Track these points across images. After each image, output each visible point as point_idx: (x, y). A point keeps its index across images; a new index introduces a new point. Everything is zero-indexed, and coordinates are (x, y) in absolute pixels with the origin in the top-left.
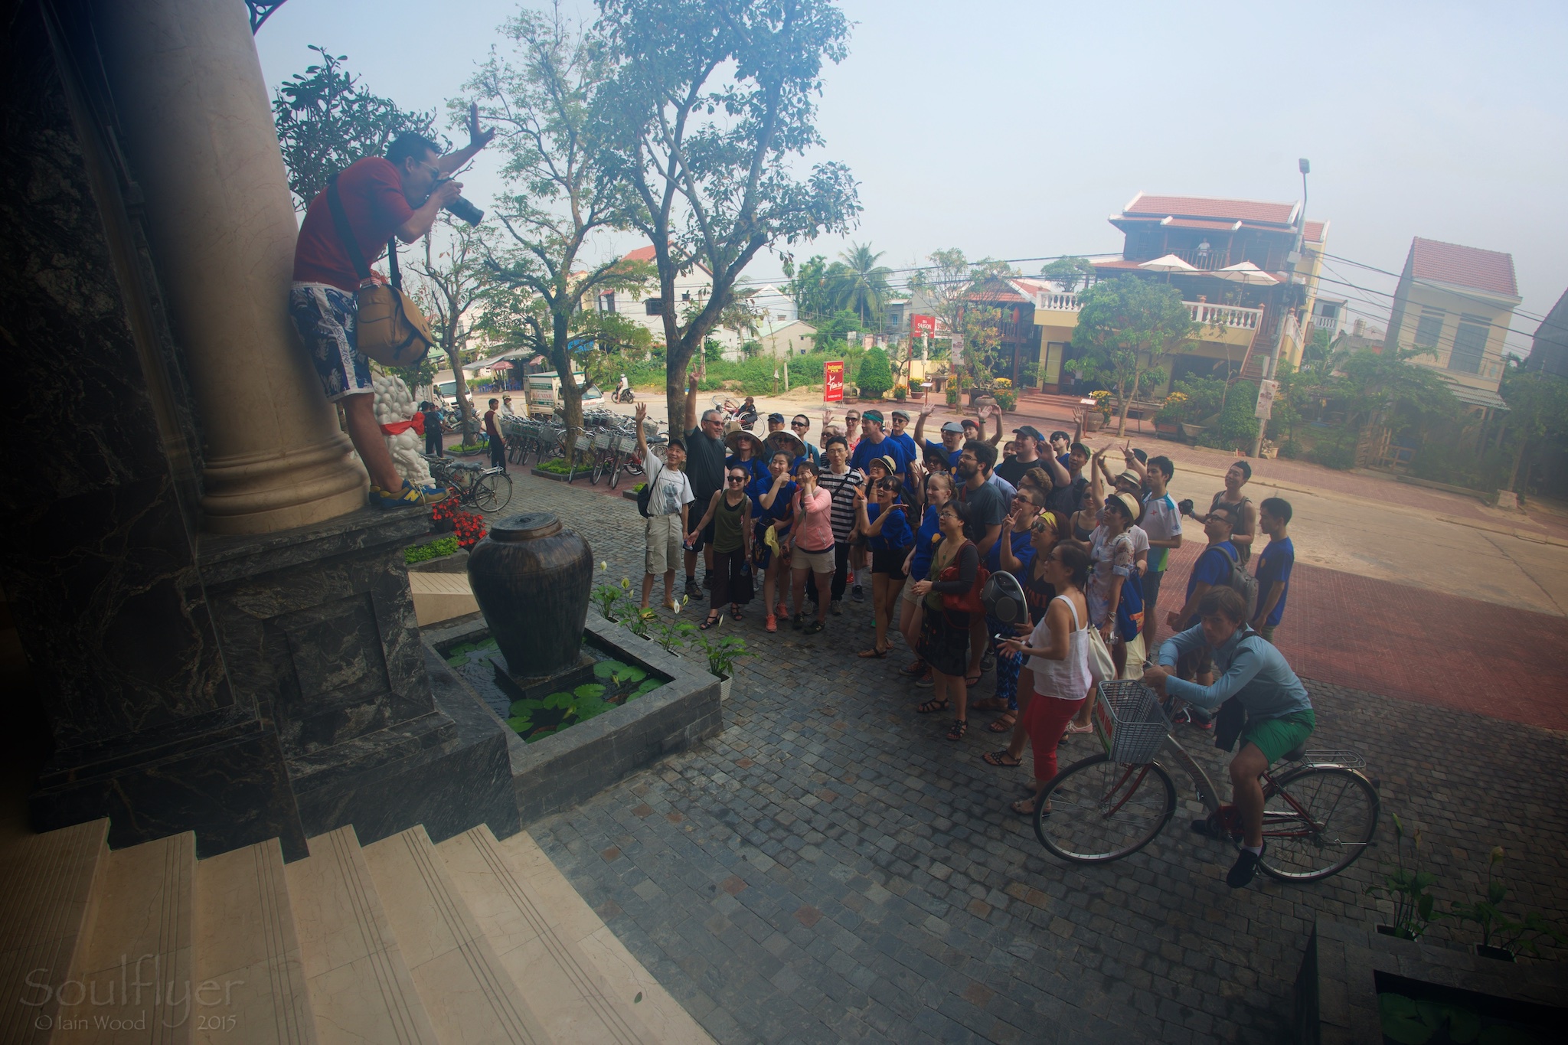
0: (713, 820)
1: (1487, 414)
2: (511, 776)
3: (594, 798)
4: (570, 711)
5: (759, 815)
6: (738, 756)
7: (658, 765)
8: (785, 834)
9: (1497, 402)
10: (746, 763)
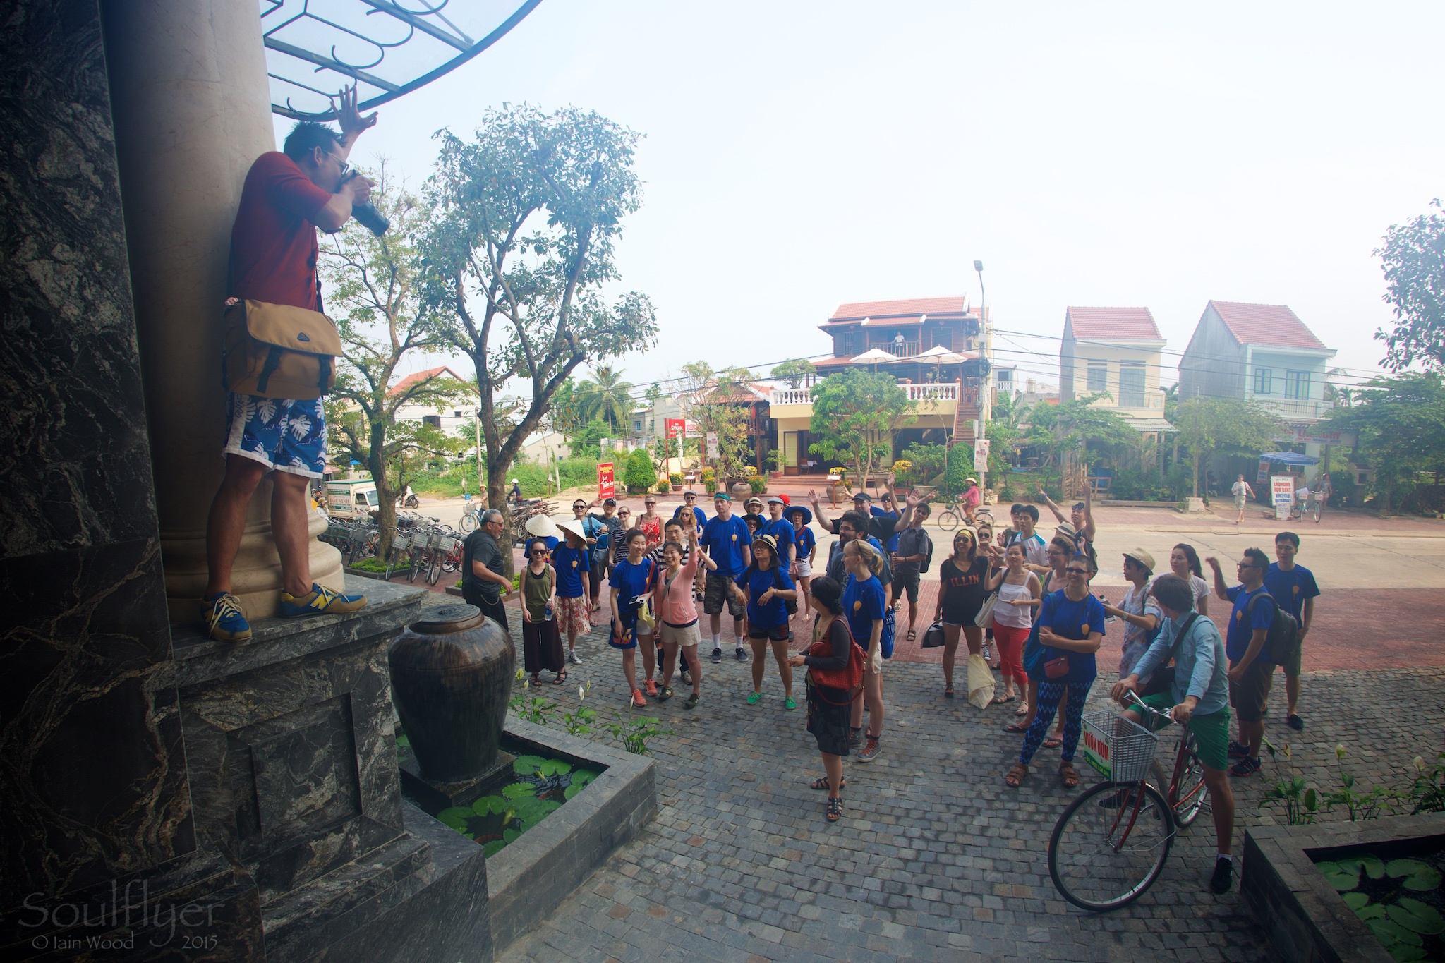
0: (698, 905)
2: (487, 899)
3: (559, 910)
4: (509, 815)
6: (686, 836)
7: (610, 860)
10: (698, 841)
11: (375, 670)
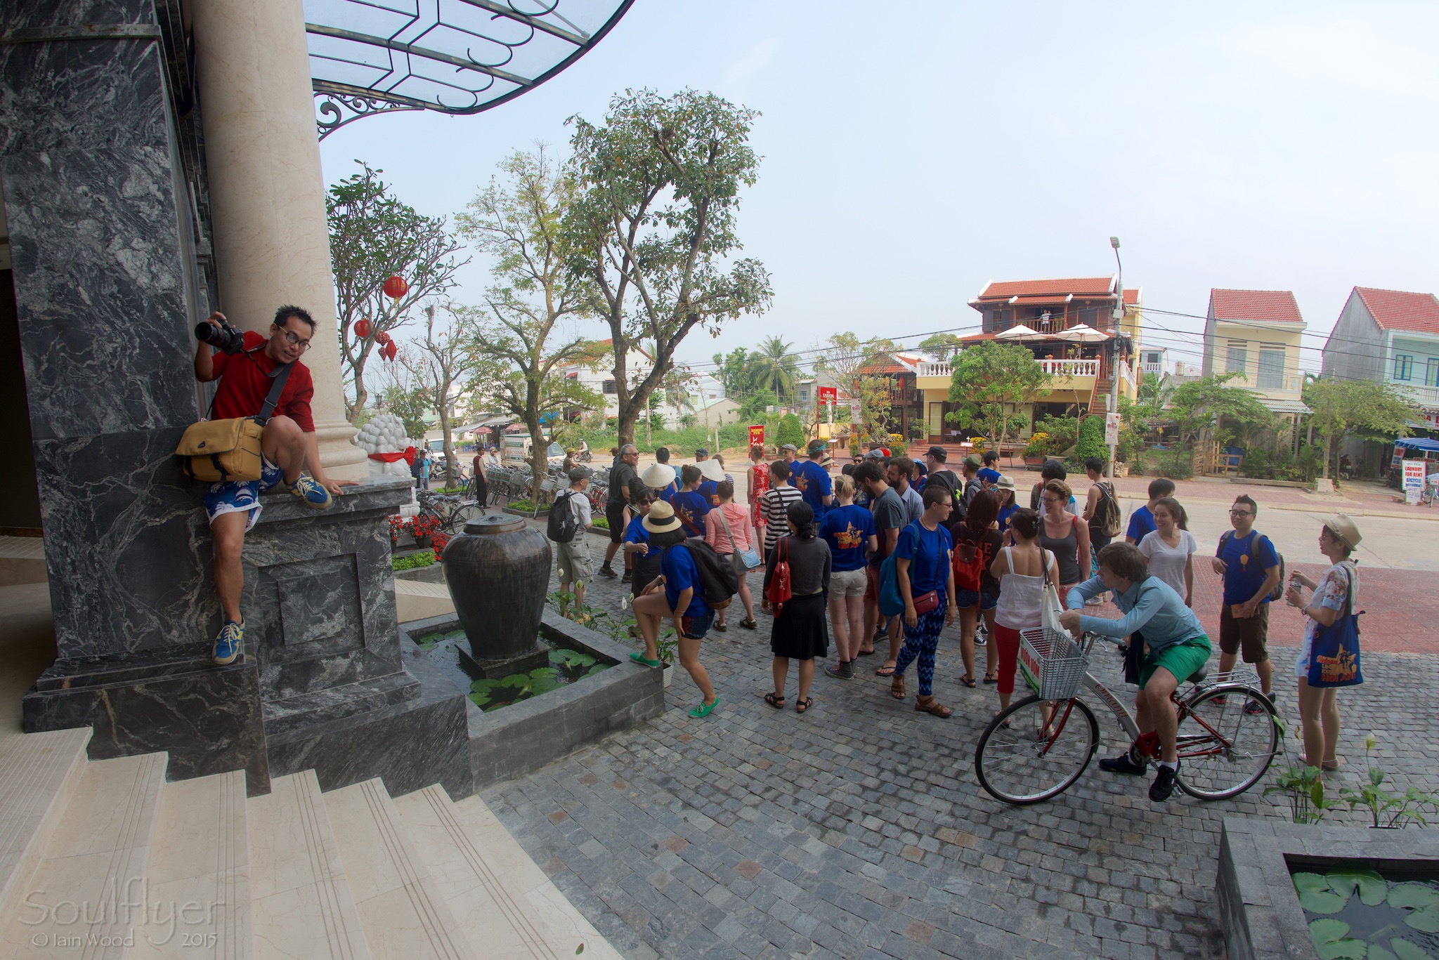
0: (656, 787)
1: (1296, 420)
2: (468, 738)
3: (543, 769)
4: (526, 689)
5: (699, 782)
6: (679, 732)
7: (605, 740)
8: (724, 798)
9: (1302, 408)
10: (687, 738)
11: (378, 539)
